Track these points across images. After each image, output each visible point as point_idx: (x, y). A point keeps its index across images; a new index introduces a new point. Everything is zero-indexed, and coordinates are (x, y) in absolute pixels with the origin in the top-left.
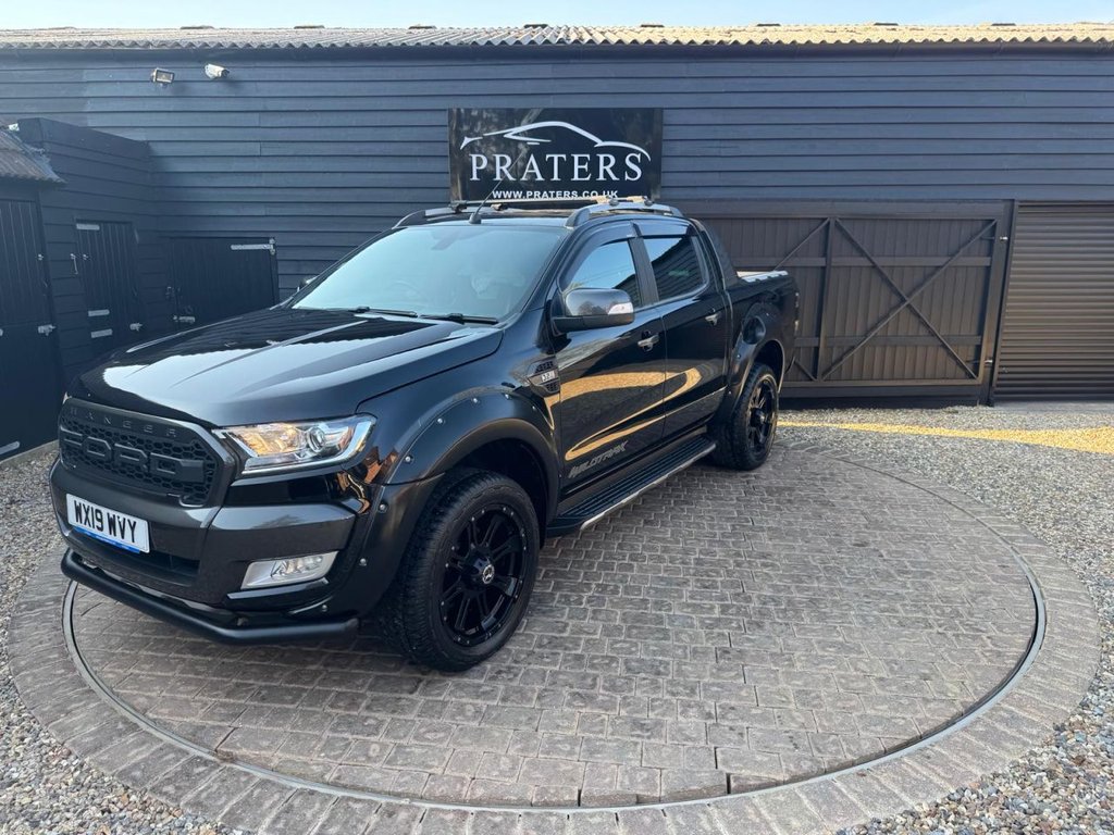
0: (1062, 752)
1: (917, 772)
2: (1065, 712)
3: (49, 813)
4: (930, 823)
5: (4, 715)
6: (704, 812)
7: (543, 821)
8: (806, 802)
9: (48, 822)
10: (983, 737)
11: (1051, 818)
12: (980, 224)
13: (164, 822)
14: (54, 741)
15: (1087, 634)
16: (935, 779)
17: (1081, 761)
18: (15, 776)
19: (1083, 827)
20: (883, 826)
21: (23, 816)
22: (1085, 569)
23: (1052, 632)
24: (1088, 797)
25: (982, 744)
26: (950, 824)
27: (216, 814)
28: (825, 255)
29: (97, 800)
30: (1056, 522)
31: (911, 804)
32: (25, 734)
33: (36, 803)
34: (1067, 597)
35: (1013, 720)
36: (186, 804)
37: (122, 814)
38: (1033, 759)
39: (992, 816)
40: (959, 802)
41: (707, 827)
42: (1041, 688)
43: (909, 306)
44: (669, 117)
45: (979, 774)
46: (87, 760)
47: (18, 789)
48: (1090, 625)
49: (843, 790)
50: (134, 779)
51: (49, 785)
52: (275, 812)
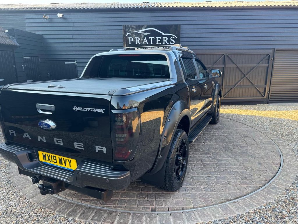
0: (288, 196)
1: (249, 202)
2: (289, 186)
3: (21, 214)
4: (253, 215)
5: (8, 188)
6: (193, 213)
7: (151, 215)
8: (220, 210)
9: (21, 216)
10: (267, 192)
11: (285, 214)
12: (266, 55)
13: (51, 216)
14: (21, 195)
15: (294, 165)
16: (254, 204)
17: (293, 199)
18: (11, 204)
19: (293, 216)
20: (241, 216)
21: (14, 215)
22: (294, 148)
23: (285, 164)
24: (295, 208)
25: (266, 194)
26: (258, 215)
27: (65, 214)
28: (224, 64)
29: (33, 211)
30: (286, 135)
31: (248, 210)
32: (14, 193)
33: (17, 211)
34: (289, 155)
35: (275, 188)
36: (57, 211)
37: (40, 214)
38: (280, 198)
39: (269, 213)
40: (261, 209)
41: (194, 217)
42: (282, 179)
43: (246, 77)
44: (182, 27)
45: (266, 202)
46: (30, 200)
47: (12, 208)
48: (295, 162)
49: (230, 207)
50: (43, 205)
51: (20, 207)
52: (80, 213)
